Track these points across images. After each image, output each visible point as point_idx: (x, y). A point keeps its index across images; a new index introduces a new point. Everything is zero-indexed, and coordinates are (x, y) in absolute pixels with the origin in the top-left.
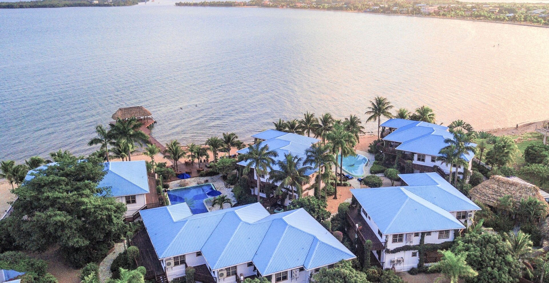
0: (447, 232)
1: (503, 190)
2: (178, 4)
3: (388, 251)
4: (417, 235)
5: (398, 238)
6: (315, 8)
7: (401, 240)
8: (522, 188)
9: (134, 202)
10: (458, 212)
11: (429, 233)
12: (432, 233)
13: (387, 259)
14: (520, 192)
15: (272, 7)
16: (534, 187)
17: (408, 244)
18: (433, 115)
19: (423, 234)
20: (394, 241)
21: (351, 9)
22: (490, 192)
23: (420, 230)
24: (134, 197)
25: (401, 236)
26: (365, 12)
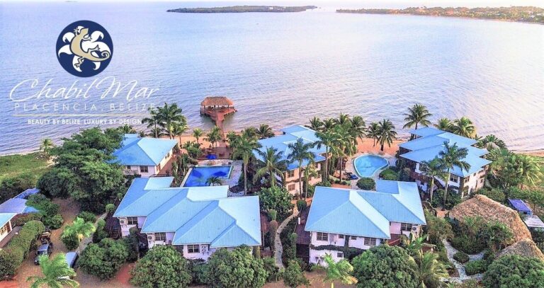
0: (374, 240)
1: (481, 210)
2: (338, 11)
3: (313, 247)
4: (341, 236)
5: (322, 236)
6: (467, 16)
7: (326, 239)
8: (500, 211)
9: (147, 171)
10: (402, 224)
11: (354, 238)
12: (357, 238)
13: (313, 254)
14: (497, 216)
15: (424, 14)
16: (512, 213)
17: (333, 244)
18: (473, 127)
19: (347, 237)
20: (319, 238)
21: (504, 17)
22: (470, 211)
23: (345, 232)
24: (146, 167)
25: (326, 234)
26: (519, 21)
